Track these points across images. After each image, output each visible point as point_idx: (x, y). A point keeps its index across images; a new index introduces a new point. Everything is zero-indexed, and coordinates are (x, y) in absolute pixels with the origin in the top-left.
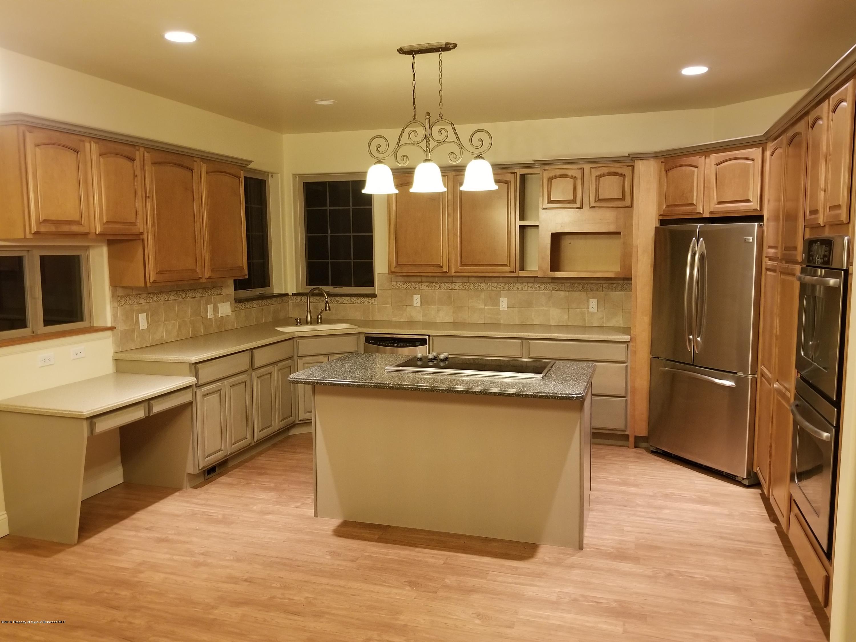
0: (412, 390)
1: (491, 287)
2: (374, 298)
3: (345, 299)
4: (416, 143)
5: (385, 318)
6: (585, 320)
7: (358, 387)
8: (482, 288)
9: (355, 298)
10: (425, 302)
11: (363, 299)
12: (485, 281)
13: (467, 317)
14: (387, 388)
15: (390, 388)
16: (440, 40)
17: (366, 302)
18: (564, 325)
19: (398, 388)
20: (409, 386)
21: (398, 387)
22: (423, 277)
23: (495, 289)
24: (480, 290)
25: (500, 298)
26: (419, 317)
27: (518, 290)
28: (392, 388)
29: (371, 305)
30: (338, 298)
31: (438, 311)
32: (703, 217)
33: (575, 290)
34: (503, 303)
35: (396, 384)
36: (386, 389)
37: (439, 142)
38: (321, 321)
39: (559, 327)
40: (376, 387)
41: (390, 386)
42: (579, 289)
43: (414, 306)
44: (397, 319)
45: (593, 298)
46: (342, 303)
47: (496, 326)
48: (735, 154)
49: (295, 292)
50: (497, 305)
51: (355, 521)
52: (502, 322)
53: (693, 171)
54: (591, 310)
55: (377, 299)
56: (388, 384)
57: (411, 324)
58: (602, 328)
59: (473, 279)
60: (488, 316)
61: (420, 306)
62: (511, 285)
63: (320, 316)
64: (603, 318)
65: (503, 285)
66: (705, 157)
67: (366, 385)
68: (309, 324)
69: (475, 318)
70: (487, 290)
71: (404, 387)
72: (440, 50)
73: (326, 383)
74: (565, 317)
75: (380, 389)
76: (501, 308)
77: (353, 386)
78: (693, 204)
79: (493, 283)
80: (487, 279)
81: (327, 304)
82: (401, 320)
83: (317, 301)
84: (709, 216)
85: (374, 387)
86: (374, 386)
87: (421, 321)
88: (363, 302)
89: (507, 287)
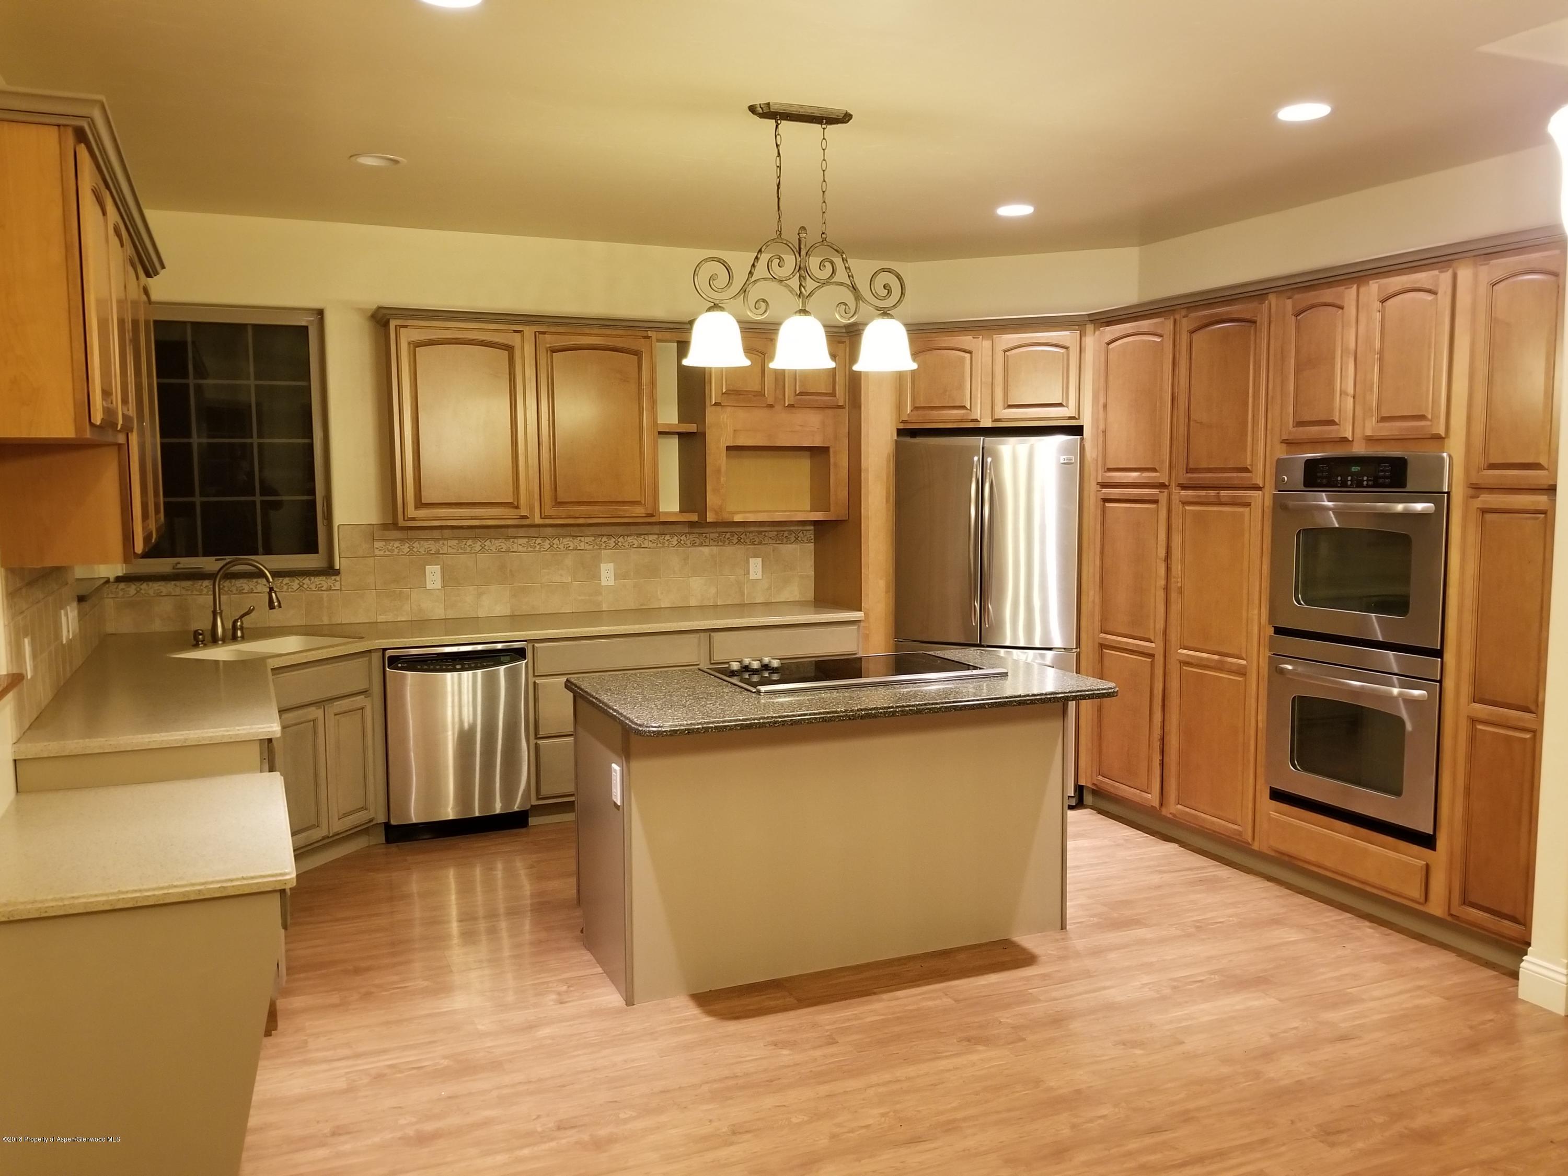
0: (887, 715)
1: (583, 543)
2: (333, 578)
3: (259, 582)
4: (784, 279)
5: (362, 618)
6: (743, 594)
7: (792, 724)
8: (567, 547)
9: (286, 580)
10: (449, 578)
11: (307, 581)
12: (572, 534)
13: (540, 602)
14: (844, 718)
15: (850, 719)
16: (836, 105)
17: (313, 586)
18: (711, 604)
19: (862, 717)
20: (881, 711)
21: (863, 715)
22: (446, 529)
23: (591, 547)
24: (564, 551)
25: (601, 564)
26: (439, 612)
27: (632, 547)
28: (852, 718)
29: (328, 592)
30: (242, 581)
31: (479, 595)
32: (981, 426)
33: (726, 544)
34: (607, 573)
35: (858, 710)
36: (843, 720)
37: (822, 281)
38: (242, 633)
39: (702, 609)
40: (826, 721)
41: (850, 715)
42: (733, 543)
43: (428, 588)
44: (390, 617)
45: (755, 556)
46: (251, 592)
47: (594, 616)
48: (1036, 337)
49: (120, 574)
50: (596, 576)
51: (710, 991)
52: (605, 608)
53: (964, 358)
54: (752, 576)
55: (341, 579)
56: (844, 712)
57: (421, 624)
58: (769, 606)
59: (549, 531)
60: (580, 598)
61: (440, 588)
62: (619, 540)
63: (239, 624)
64: (770, 588)
65: (604, 539)
66: (983, 338)
67: (808, 719)
68: (220, 642)
69: (555, 604)
70: (575, 549)
71: (873, 712)
72: (824, 121)
73: (732, 725)
74: (713, 590)
75: (833, 722)
76: (604, 582)
77: (783, 725)
78: (964, 407)
79: (588, 536)
80: (575, 529)
81: (274, 595)
82: (399, 620)
83: (184, 592)
84: (990, 426)
85: (821, 720)
86: (820, 718)
87: (444, 618)
88: (305, 586)
89: (612, 542)
